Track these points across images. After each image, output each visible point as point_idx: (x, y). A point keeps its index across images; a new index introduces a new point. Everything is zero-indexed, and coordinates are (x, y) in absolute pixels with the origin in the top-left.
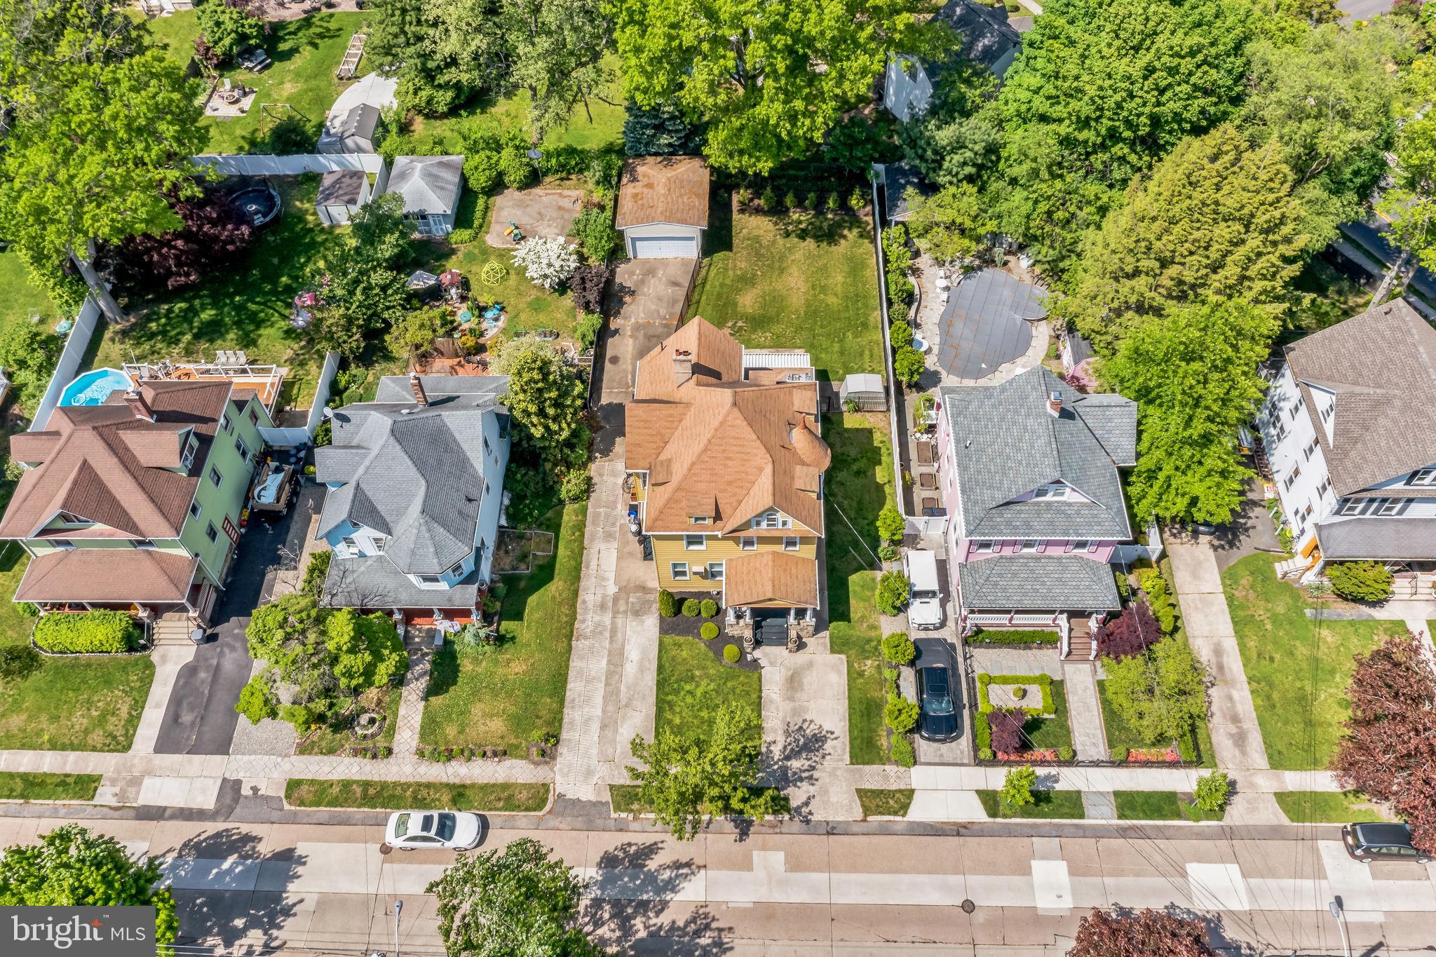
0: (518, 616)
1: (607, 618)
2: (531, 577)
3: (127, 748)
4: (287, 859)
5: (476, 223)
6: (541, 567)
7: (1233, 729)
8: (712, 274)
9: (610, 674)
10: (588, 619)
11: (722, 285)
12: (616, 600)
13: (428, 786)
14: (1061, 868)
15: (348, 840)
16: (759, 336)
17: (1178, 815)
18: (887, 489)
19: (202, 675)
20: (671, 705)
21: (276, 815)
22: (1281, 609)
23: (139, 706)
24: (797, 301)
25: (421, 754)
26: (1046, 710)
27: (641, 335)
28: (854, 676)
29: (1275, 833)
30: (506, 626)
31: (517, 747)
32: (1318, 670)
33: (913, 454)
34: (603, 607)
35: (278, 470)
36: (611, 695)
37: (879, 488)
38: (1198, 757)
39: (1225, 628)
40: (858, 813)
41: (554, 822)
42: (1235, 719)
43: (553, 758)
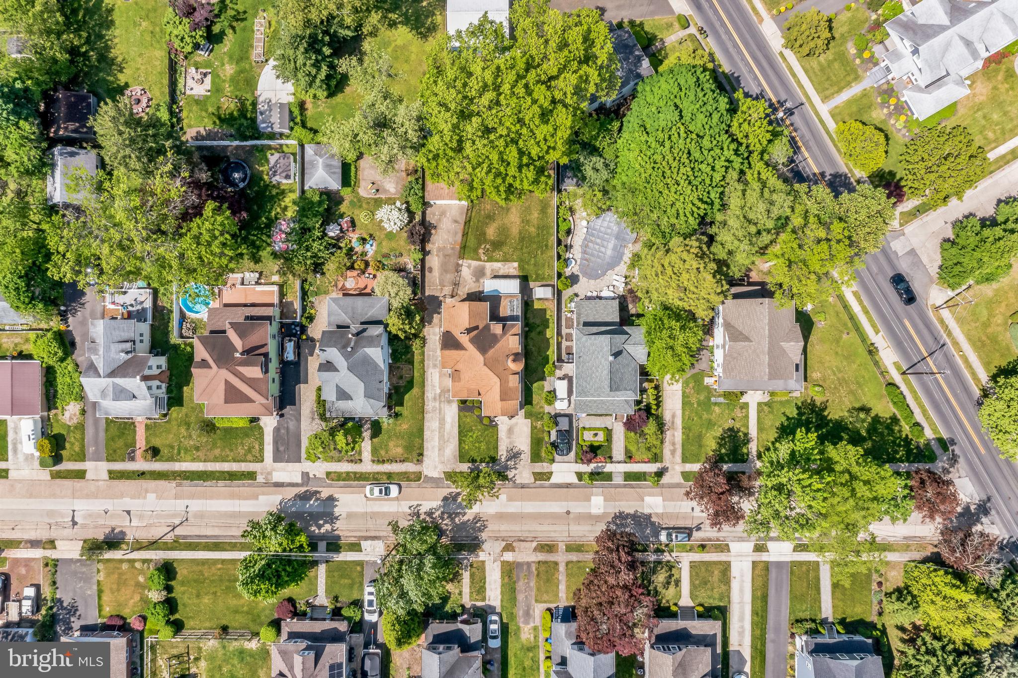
0: (402, 404)
1: (437, 404)
2: (405, 387)
3: (262, 461)
4: (331, 499)
5: (353, 183)
6: (408, 382)
7: (672, 448)
8: (473, 214)
9: (440, 428)
10: (430, 405)
11: (479, 221)
12: (440, 396)
13: (378, 473)
14: (602, 498)
15: (352, 493)
16: (498, 254)
17: (645, 480)
18: (551, 341)
19: (283, 431)
20: (464, 442)
21: (324, 484)
22: (702, 398)
23: (262, 444)
24: (515, 231)
25: (373, 461)
26: (604, 442)
27: (441, 254)
28: (533, 428)
29: (678, 486)
30: (398, 409)
31: (408, 458)
32: (710, 424)
33: (563, 323)
34: (435, 399)
35: (290, 341)
36: (441, 437)
37: (548, 340)
38: (656, 458)
39: (679, 405)
40: (533, 480)
41: (424, 485)
42: (674, 444)
43: (422, 462)
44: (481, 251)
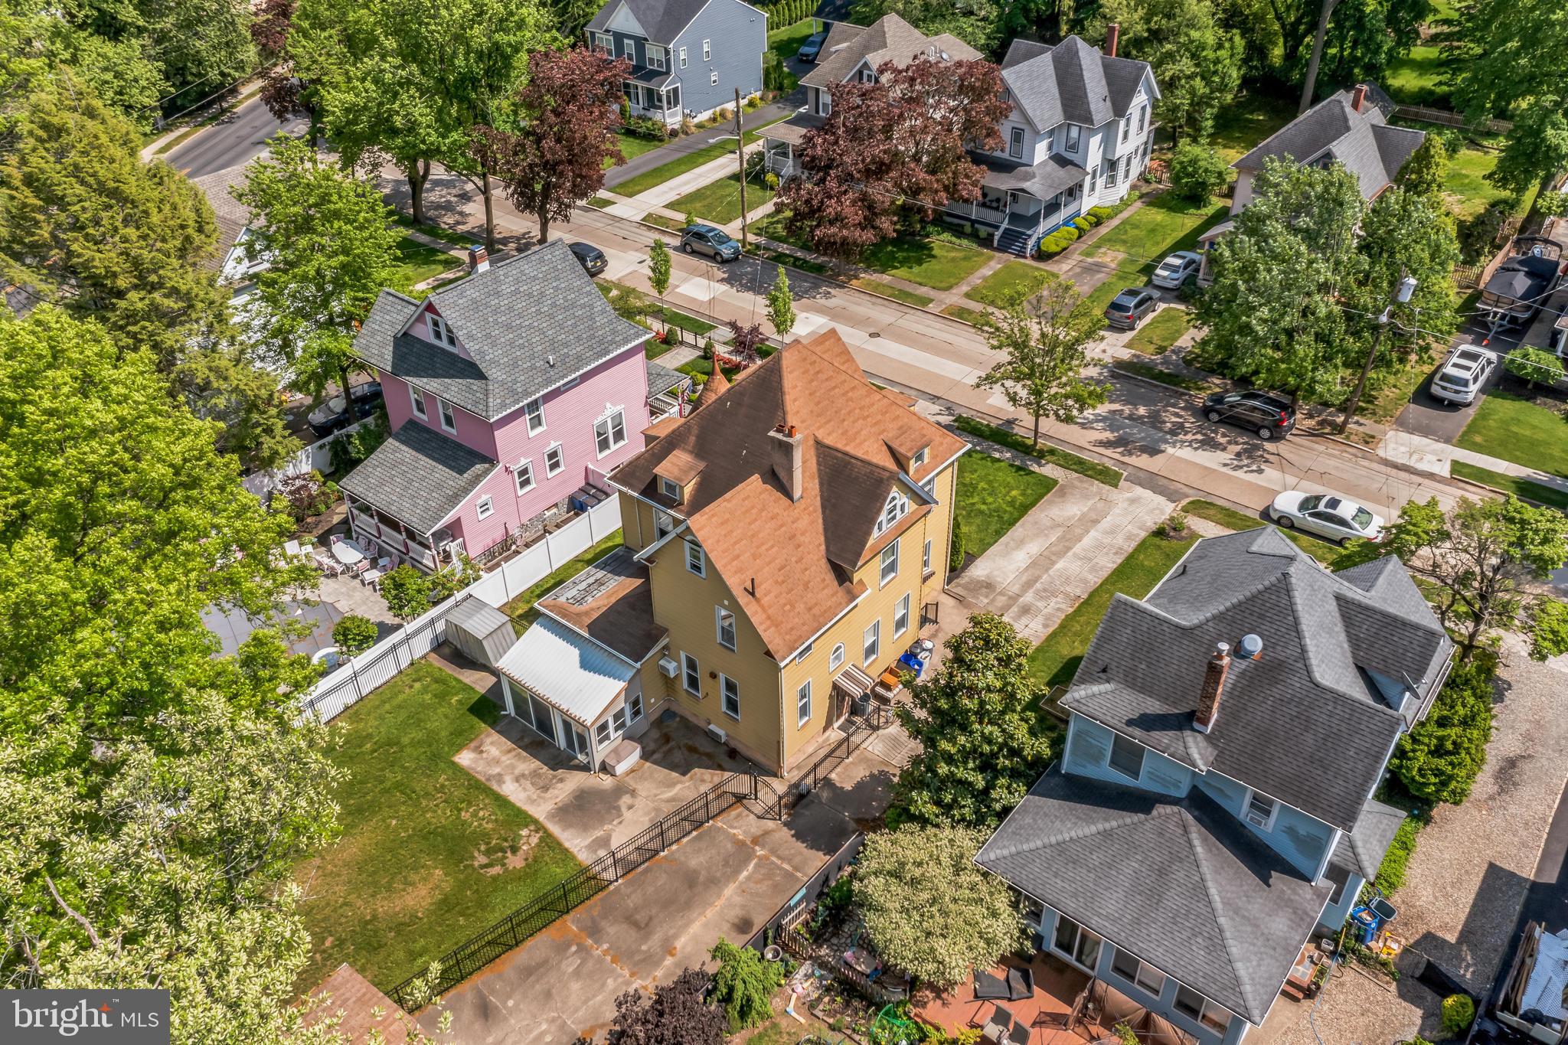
9: (1060, 554)
27: (652, 943)
36: (1071, 538)
43: (1166, 523)
44: (515, 862)
